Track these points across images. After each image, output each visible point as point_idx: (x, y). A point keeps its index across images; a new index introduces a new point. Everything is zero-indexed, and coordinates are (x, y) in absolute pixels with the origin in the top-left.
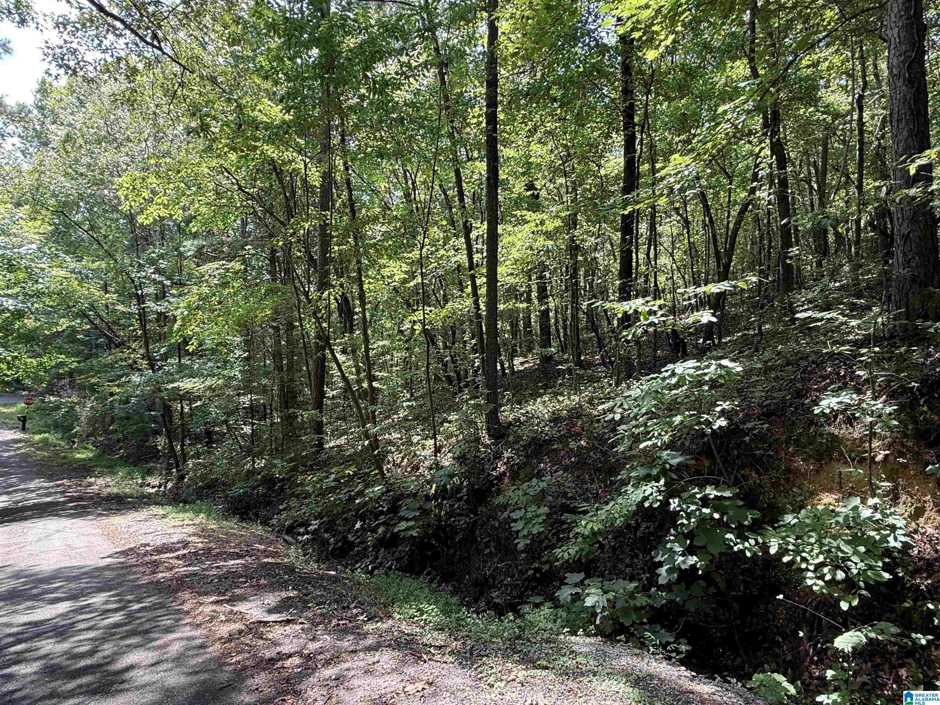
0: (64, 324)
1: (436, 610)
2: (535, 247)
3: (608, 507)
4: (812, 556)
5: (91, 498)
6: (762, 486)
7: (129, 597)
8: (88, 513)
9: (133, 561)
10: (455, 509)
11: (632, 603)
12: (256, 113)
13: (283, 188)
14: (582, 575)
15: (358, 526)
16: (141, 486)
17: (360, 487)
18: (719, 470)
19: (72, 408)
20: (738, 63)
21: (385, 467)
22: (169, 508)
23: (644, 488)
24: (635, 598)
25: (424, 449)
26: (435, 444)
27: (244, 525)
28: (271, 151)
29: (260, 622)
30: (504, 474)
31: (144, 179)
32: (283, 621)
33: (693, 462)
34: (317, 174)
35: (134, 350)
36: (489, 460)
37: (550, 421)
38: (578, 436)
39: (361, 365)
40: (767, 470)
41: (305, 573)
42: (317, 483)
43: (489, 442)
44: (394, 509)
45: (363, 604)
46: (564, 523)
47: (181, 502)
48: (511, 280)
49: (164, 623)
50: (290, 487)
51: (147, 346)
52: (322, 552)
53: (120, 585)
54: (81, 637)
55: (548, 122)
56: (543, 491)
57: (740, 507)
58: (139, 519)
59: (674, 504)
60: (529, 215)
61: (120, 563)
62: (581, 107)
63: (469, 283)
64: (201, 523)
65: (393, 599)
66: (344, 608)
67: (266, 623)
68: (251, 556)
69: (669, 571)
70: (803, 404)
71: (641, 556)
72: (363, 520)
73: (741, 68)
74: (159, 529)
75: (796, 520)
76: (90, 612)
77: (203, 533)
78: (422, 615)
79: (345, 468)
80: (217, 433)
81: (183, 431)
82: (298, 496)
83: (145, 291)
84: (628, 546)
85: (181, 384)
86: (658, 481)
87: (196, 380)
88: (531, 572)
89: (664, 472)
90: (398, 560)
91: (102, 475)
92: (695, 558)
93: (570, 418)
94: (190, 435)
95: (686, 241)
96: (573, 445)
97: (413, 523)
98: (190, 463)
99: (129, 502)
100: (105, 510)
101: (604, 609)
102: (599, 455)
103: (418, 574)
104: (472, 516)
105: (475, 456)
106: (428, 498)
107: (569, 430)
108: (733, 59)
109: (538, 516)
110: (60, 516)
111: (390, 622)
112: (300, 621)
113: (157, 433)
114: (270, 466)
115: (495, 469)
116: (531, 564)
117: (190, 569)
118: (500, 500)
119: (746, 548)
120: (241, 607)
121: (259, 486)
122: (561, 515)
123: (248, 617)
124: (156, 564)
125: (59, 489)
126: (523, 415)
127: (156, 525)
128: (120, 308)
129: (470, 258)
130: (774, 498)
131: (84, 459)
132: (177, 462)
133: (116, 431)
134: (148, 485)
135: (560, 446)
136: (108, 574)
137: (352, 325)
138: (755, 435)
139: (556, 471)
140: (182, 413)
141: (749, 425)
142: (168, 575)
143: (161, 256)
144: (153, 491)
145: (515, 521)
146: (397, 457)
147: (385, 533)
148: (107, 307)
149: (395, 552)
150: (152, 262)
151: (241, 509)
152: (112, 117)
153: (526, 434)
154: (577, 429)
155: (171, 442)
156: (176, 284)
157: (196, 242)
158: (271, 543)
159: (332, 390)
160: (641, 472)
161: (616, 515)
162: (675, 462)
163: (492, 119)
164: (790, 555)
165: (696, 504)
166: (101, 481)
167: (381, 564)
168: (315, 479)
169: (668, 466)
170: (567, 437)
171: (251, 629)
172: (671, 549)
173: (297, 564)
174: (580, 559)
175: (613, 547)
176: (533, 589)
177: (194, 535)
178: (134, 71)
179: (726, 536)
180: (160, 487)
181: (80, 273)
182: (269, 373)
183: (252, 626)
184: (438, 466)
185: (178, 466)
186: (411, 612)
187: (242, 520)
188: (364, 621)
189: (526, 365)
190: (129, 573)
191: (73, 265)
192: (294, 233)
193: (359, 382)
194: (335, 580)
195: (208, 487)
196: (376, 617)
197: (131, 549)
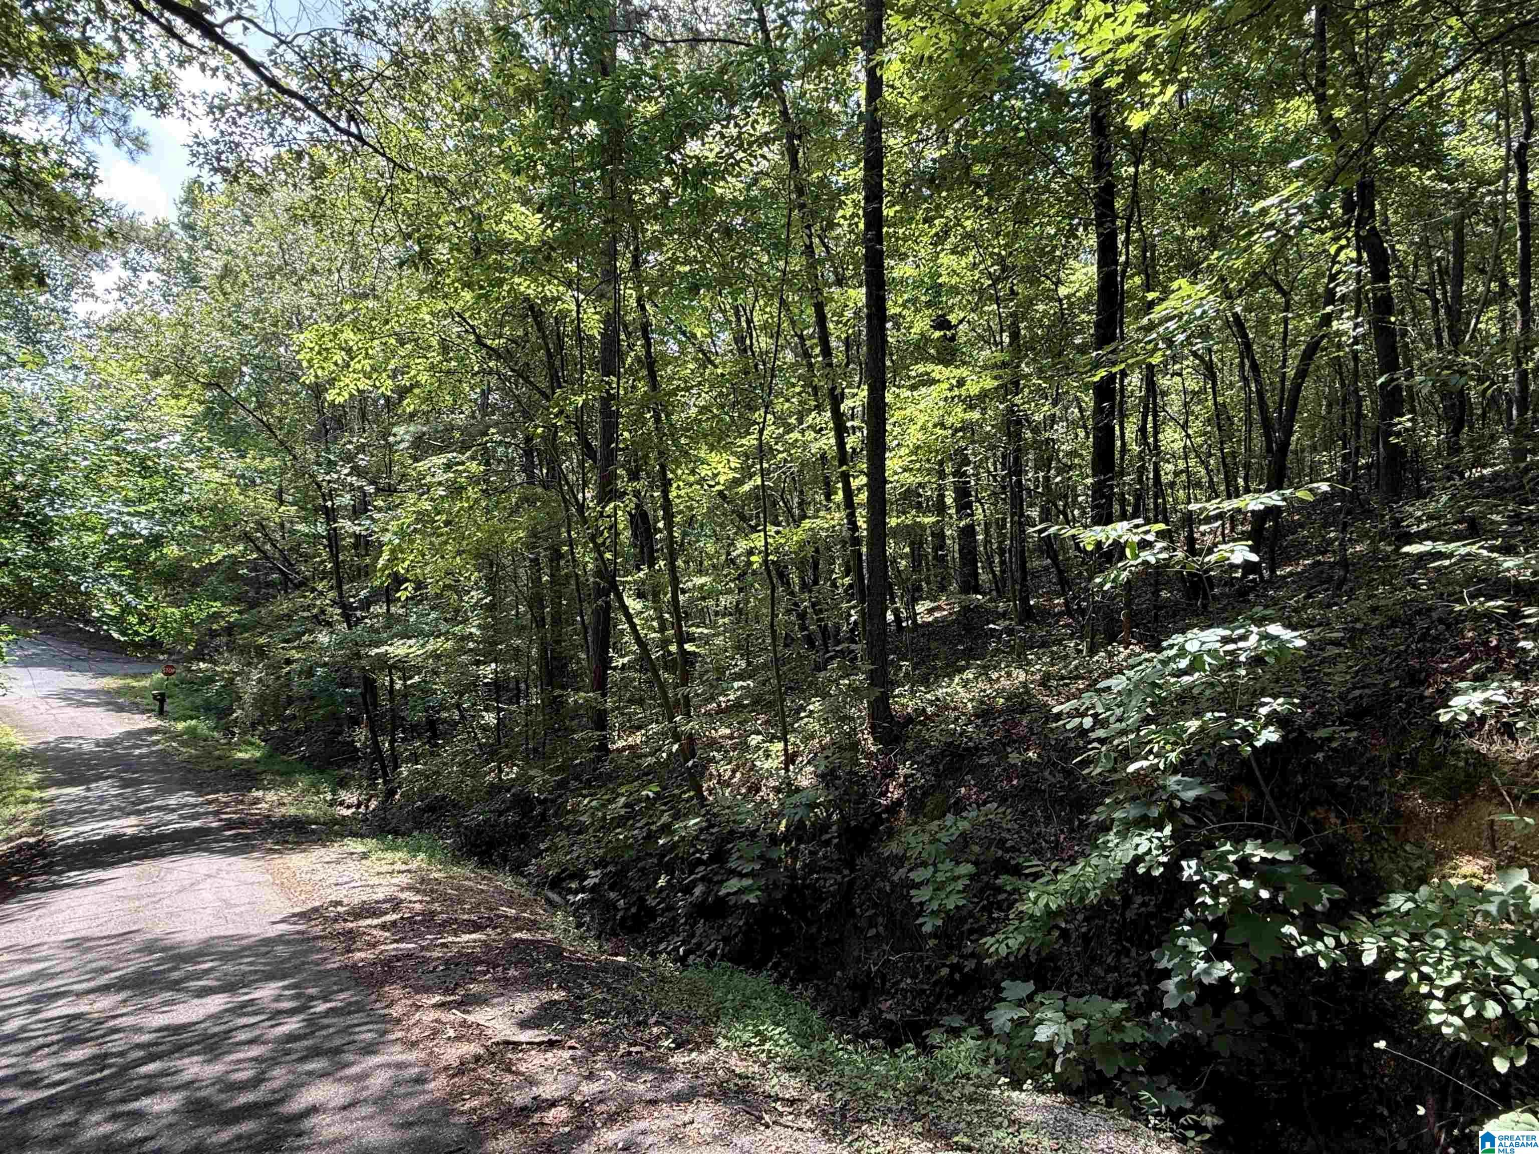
0: (220, 552)
1: (785, 1036)
2: (948, 424)
3: (1076, 870)
4: (1440, 972)
5: (258, 823)
6: (1348, 841)
7: (312, 991)
8: (254, 848)
9: (317, 931)
10: (820, 859)
11: (1117, 1037)
12: (503, 226)
13: (544, 337)
14: (1030, 986)
15: (662, 882)
16: (331, 805)
17: (666, 818)
18: (1269, 810)
19: (231, 681)
20: (1296, 102)
21: (705, 786)
22: (371, 843)
23: (1137, 840)
24: (1122, 1029)
25: (768, 757)
26: (786, 750)
27: (485, 873)
28: (525, 286)
29: (507, 1043)
30: (899, 802)
31: (335, 335)
32: (542, 1043)
33: (1221, 796)
34: (597, 317)
35: (321, 593)
36: (874, 779)
37: (977, 716)
38: (1023, 743)
39: (667, 616)
40: (1356, 813)
41: (579, 960)
42: (597, 809)
43: (873, 749)
44: (719, 856)
45: (669, 1018)
46: (999, 890)
47: (389, 832)
48: (910, 479)
49: (362, 1037)
50: (556, 815)
51: (339, 587)
52: (606, 921)
53: (297, 969)
54: (241, 1055)
55: (968, 218)
56: (963, 835)
57: (1308, 878)
58: (328, 859)
59: (1189, 869)
60: (937, 371)
61: (298, 932)
62: (1023, 194)
63: (840, 485)
64: (420, 869)
65: (717, 1010)
66: (639, 1023)
67: (516, 1044)
68: (495, 928)
69: (1183, 986)
70: (1422, 698)
71: (1133, 953)
72: (670, 872)
73: (1302, 109)
74: (356, 877)
75: (1410, 905)
76: (255, 1013)
77: (423, 885)
78: (763, 1042)
79: (643, 787)
80: (444, 722)
81: (393, 718)
82: (567, 829)
83: (338, 501)
84: (1111, 934)
85: (390, 649)
86: (1161, 829)
87: (412, 642)
88: (945, 971)
89: (1170, 814)
90: (726, 940)
91: (273, 786)
92: (1227, 965)
93: (1009, 710)
94: (402, 726)
95: (1210, 403)
96: (1014, 758)
97: (750, 882)
98: (404, 770)
99: (313, 831)
100: (277, 843)
101: (1068, 1048)
102: (1060, 777)
103: (757, 967)
104: (846, 872)
105: (851, 773)
106: (774, 840)
107: (1008, 731)
108: (1287, 97)
109: (956, 879)
110: (212, 851)
111: (711, 1052)
112: (569, 1044)
113: (355, 722)
114: (524, 779)
115: (883, 794)
116: (946, 956)
117: (402, 946)
118: (894, 848)
119: (1319, 952)
120: (479, 1016)
121: (508, 810)
122: (996, 877)
123: (489, 1032)
124: (351, 936)
125: (211, 808)
126: (931, 703)
127: (353, 870)
128: (302, 527)
129: (841, 444)
130: (1371, 860)
131: (248, 761)
132: (383, 768)
133: (295, 717)
134: (341, 804)
135: (994, 759)
136: (281, 950)
137: (652, 551)
138: (1335, 750)
139: (985, 803)
140: (391, 690)
141: (1322, 733)
142: (369, 955)
143: (361, 449)
144: (349, 812)
145: (918, 886)
146: (726, 770)
147: (706, 894)
148: (282, 526)
149: (721, 927)
150: (349, 458)
151: (479, 846)
152: (290, 236)
153: (935, 737)
154: (1022, 730)
155: (374, 737)
156: (383, 490)
157: (412, 429)
158: (526, 904)
159: (622, 656)
160: (1132, 811)
161: (1089, 885)
162: (1190, 795)
163: (875, 220)
164: (1398, 969)
165: (1229, 870)
166: (271, 796)
167: (699, 945)
168: (594, 803)
169: (1178, 803)
170: (1004, 745)
171: (493, 1054)
172: (1185, 947)
173: (565, 945)
174: (1026, 955)
175: (1085, 935)
176: (949, 1000)
177: (410, 888)
178: (321, 171)
179: (1283, 930)
180: (358, 806)
181: (243, 476)
182: (524, 627)
183: (494, 1049)
184: (789, 788)
185: (385, 774)
186: (746, 1036)
187: (482, 864)
188: (670, 1049)
189: (937, 614)
190: (311, 951)
191: (232, 464)
192: (561, 412)
193: (664, 643)
194: (625, 971)
195: (431, 808)
196: (689, 1042)
197: (315, 910)
